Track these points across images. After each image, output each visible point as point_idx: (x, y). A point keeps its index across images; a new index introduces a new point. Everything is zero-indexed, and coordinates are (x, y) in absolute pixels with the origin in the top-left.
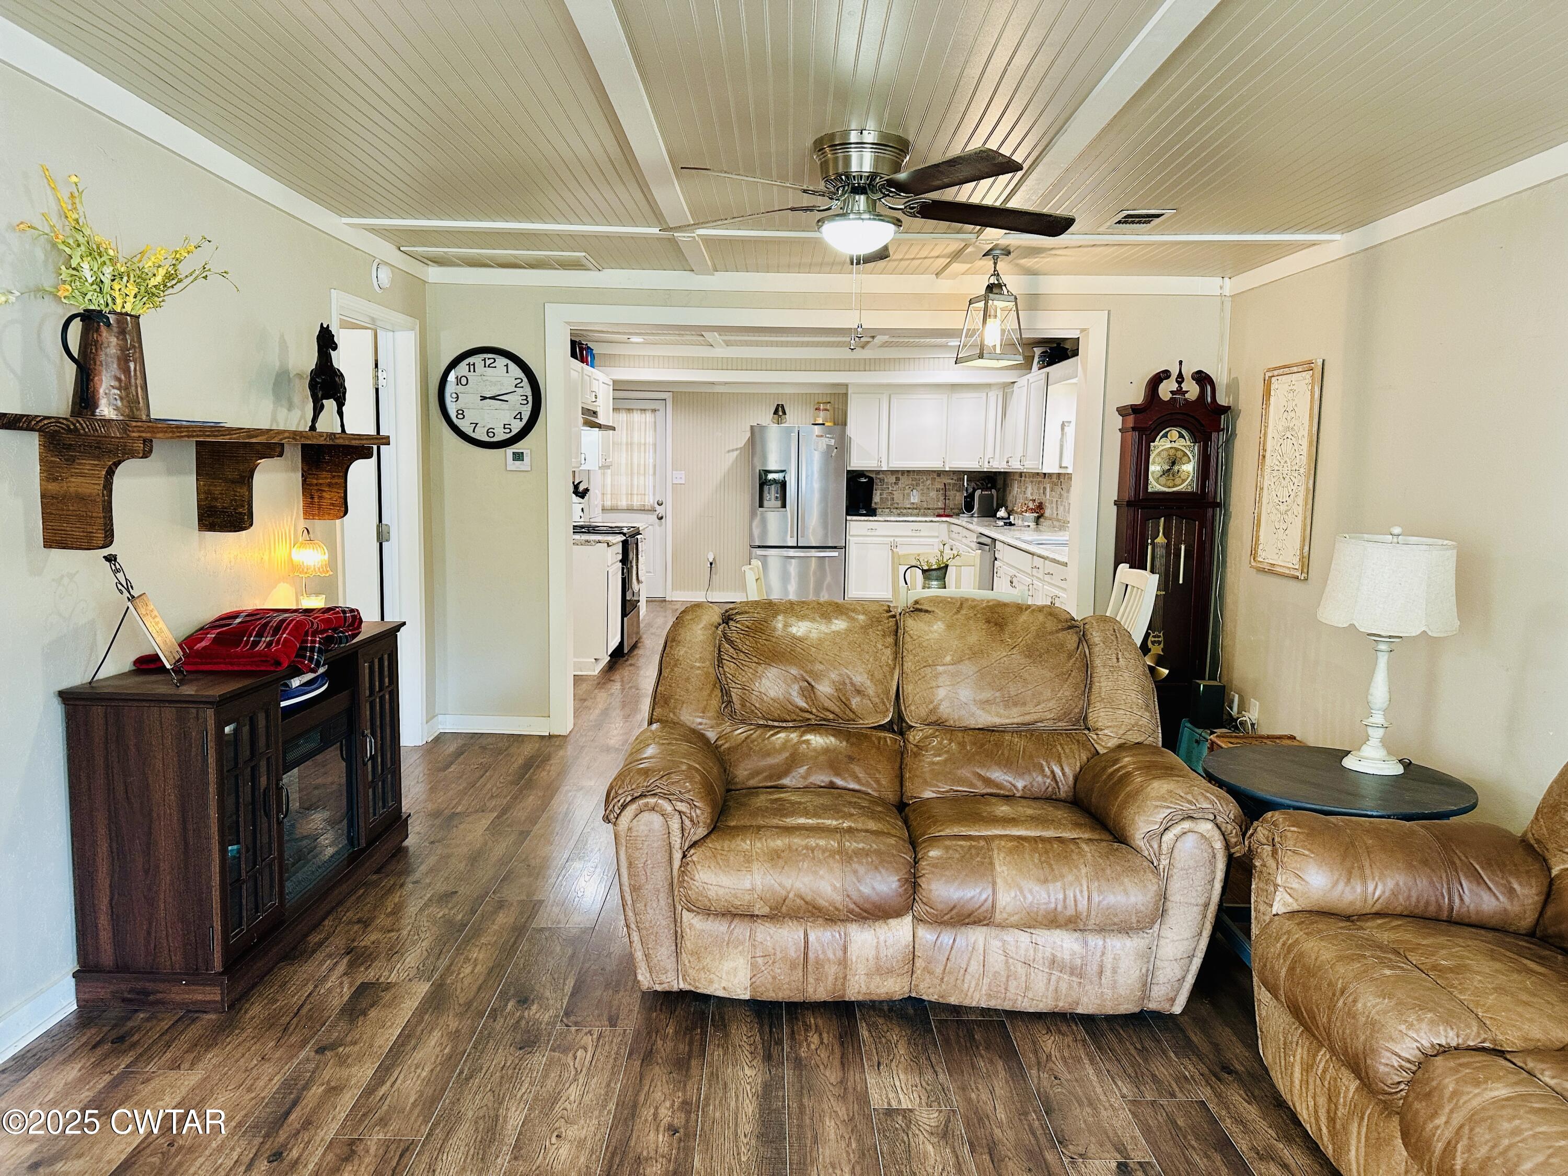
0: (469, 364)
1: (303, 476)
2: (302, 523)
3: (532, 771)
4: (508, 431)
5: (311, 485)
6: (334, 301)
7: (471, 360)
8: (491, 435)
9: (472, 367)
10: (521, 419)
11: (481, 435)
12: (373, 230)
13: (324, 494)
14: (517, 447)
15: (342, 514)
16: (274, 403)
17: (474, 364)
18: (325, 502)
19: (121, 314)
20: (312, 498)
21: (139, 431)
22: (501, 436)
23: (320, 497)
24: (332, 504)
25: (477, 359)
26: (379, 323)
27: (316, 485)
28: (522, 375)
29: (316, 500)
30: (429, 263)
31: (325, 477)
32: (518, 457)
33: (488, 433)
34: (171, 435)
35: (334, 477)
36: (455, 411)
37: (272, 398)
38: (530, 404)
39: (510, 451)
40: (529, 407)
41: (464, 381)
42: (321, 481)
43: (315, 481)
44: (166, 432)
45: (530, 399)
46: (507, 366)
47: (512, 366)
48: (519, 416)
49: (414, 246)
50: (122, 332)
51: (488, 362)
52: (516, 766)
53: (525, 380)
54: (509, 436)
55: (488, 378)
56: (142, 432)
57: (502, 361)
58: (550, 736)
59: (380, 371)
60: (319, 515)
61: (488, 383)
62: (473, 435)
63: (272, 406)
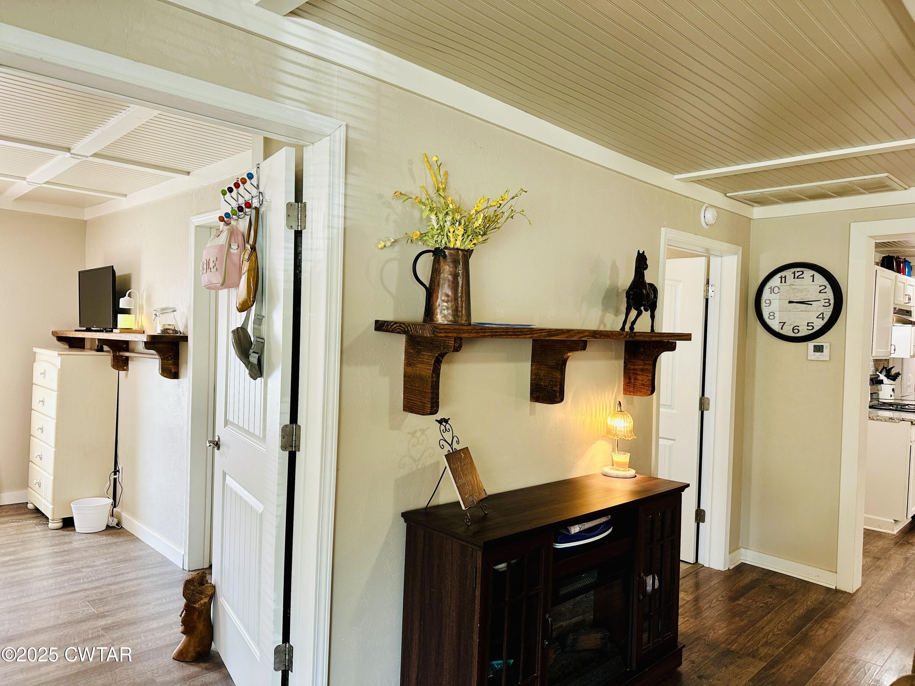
0: (781, 277)
1: (625, 363)
2: (621, 397)
3: (810, 624)
4: (811, 328)
5: (630, 369)
6: (663, 236)
7: (783, 274)
8: (796, 331)
9: (784, 279)
10: (823, 319)
11: (787, 331)
12: (700, 181)
13: (639, 377)
14: (818, 342)
15: (649, 393)
16: (603, 311)
17: (785, 277)
18: (639, 383)
19: (453, 249)
20: (630, 379)
21: (446, 332)
22: (804, 332)
23: (636, 379)
24: (643, 385)
25: (788, 273)
26: (712, 252)
27: (633, 369)
28: (826, 283)
29: (632, 381)
30: (755, 204)
31: (639, 365)
32: (819, 349)
33: (793, 329)
34: (475, 335)
35: (646, 364)
36: (768, 313)
37: (601, 307)
38: (832, 306)
39: (811, 345)
40: (831, 308)
41: (776, 290)
42: (636, 367)
43: (632, 367)
44: (471, 332)
45: (832, 302)
46: (813, 276)
47: (818, 276)
48: (821, 316)
49: (737, 191)
50: (456, 262)
51: (797, 275)
52: (797, 614)
53: (828, 286)
54: (811, 332)
55: (797, 287)
56: (449, 332)
57: (808, 273)
58: (837, 591)
59: (710, 286)
60: (633, 393)
61: (796, 290)
62: (781, 332)
63: (600, 313)
